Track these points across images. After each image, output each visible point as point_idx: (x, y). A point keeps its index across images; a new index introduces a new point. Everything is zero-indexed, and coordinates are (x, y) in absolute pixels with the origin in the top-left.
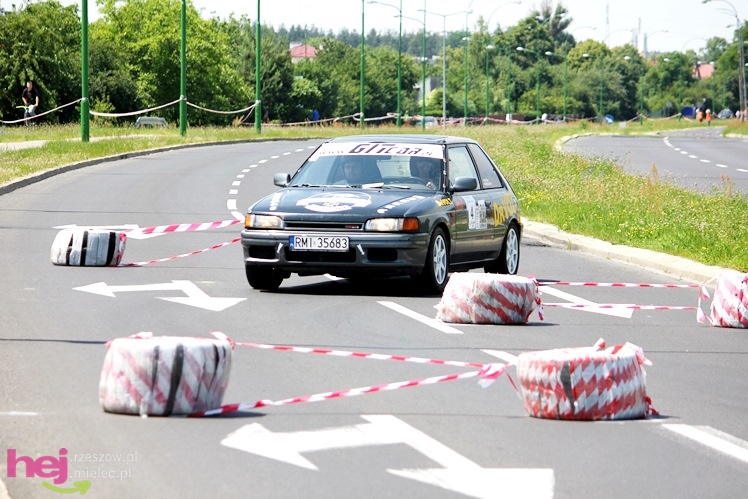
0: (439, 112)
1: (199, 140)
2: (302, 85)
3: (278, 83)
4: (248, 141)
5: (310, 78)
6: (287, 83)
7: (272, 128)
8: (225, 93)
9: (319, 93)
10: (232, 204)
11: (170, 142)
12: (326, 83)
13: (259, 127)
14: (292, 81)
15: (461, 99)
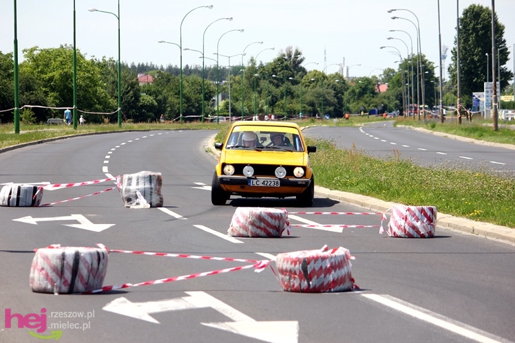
0: (226, 114)
1: (84, 131)
2: (146, 99)
3: (132, 97)
4: (114, 132)
5: (150, 95)
6: (137, 97)
7: (128, 124)
8: (100, 103)
9: (156, 104)
10: (105, 169)
11: (67, 133)
12: (160, 97)
13: (120, 124)
14: (140, 96)
15: (239, 106)
